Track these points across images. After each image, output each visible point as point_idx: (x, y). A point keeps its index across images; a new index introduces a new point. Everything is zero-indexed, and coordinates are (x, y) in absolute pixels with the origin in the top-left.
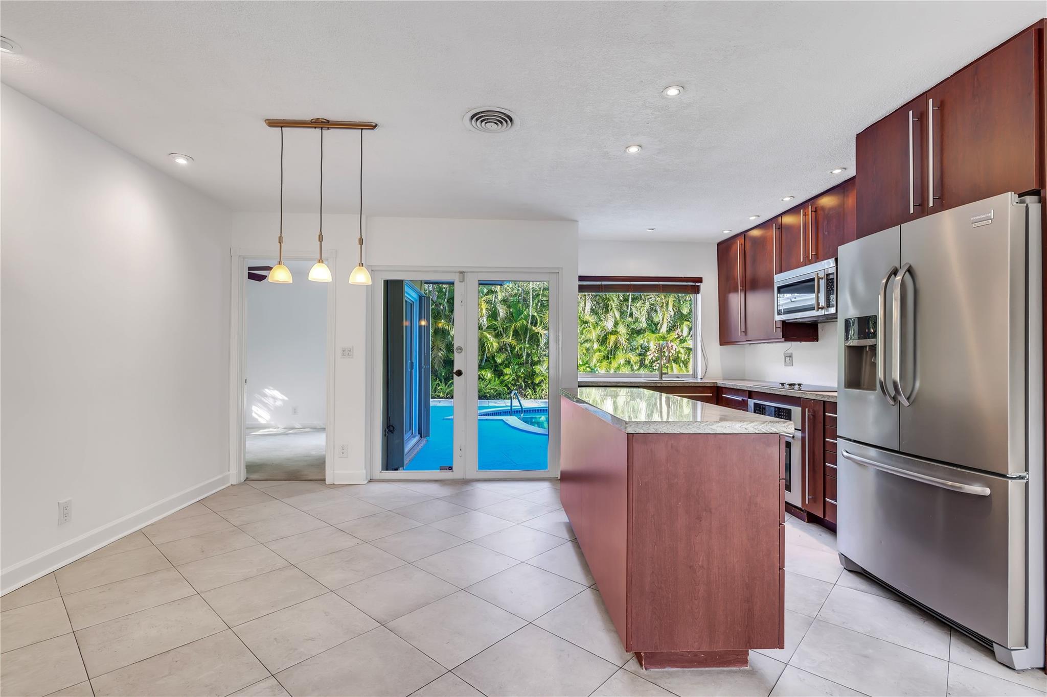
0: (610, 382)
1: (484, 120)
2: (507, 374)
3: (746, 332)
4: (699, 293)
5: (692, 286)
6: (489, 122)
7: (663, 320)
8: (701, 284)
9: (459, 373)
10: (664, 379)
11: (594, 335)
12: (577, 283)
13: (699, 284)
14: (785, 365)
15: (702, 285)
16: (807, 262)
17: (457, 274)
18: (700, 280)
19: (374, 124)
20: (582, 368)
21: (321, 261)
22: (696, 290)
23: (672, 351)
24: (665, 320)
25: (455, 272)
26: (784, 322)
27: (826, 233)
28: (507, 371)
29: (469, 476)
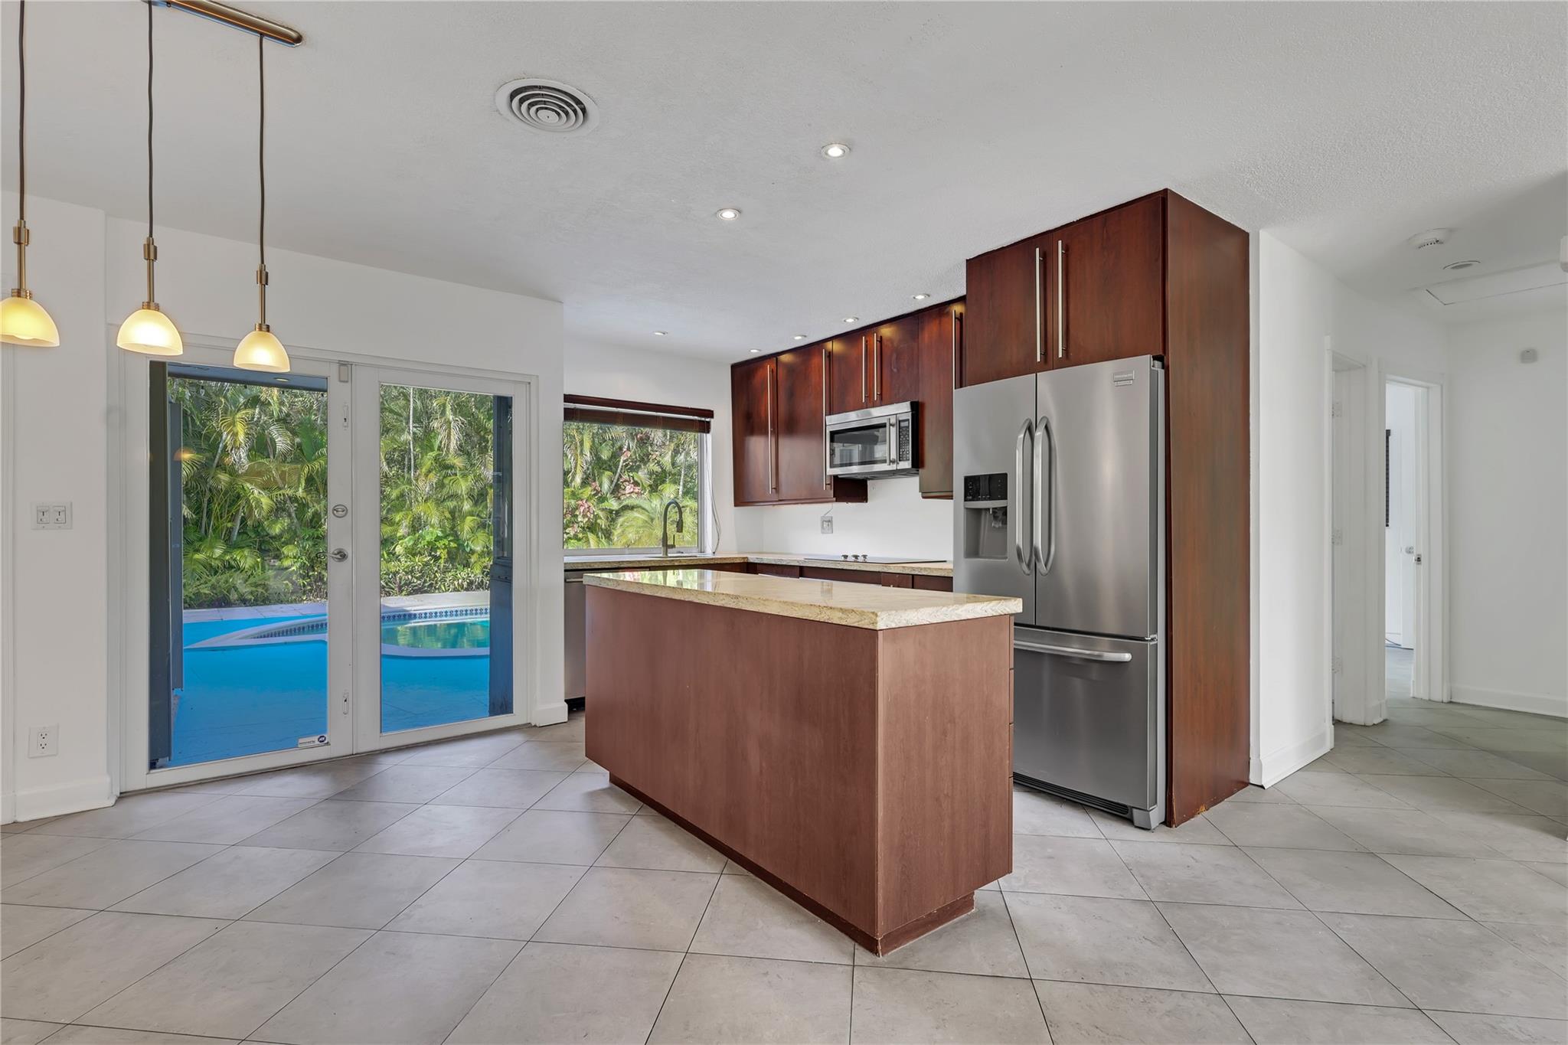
0: (609, 562)
1: (536, 103)
2: (287, 557)
3: (777, 489)
4: (708, 432)
5: (700, 421)
6: (546, 108)
7: (576, 467)
8: (712, 420)
9: (342, 556)
10: (669, 555)
11: (464, 488)
12: (561, 405)
13: (708, 420)
14: (823, 533)
15: (713, 422)
16: (870, 403)
17: (335, 367)
18: (710, 414)
19: (294, 35)
20: (442, 542)
21: (150, 304)
22: (705, 428)
23: (588, 514)
24: (579, 467)
25: (330, 362)
26: (836, 477)
27: (895, 370)
28: (289, 550)
29: (364, 747)
